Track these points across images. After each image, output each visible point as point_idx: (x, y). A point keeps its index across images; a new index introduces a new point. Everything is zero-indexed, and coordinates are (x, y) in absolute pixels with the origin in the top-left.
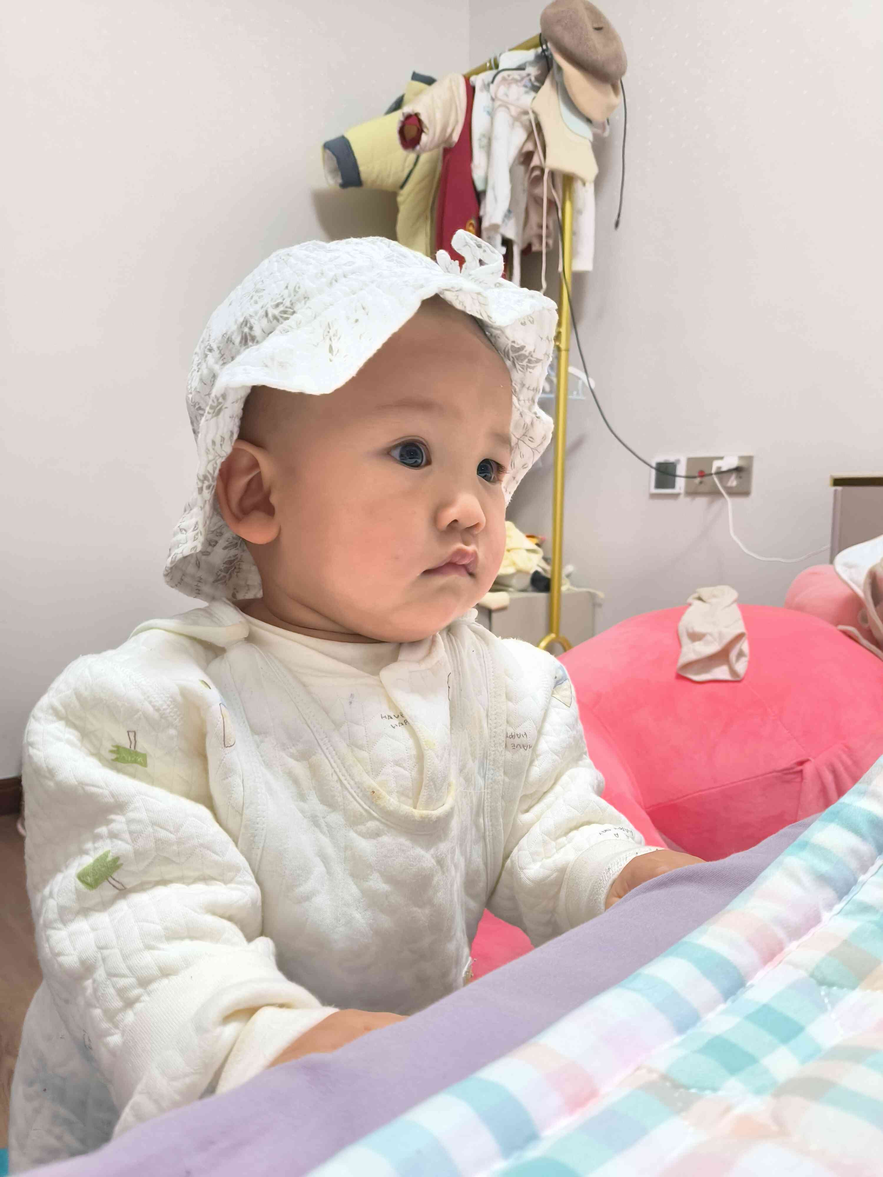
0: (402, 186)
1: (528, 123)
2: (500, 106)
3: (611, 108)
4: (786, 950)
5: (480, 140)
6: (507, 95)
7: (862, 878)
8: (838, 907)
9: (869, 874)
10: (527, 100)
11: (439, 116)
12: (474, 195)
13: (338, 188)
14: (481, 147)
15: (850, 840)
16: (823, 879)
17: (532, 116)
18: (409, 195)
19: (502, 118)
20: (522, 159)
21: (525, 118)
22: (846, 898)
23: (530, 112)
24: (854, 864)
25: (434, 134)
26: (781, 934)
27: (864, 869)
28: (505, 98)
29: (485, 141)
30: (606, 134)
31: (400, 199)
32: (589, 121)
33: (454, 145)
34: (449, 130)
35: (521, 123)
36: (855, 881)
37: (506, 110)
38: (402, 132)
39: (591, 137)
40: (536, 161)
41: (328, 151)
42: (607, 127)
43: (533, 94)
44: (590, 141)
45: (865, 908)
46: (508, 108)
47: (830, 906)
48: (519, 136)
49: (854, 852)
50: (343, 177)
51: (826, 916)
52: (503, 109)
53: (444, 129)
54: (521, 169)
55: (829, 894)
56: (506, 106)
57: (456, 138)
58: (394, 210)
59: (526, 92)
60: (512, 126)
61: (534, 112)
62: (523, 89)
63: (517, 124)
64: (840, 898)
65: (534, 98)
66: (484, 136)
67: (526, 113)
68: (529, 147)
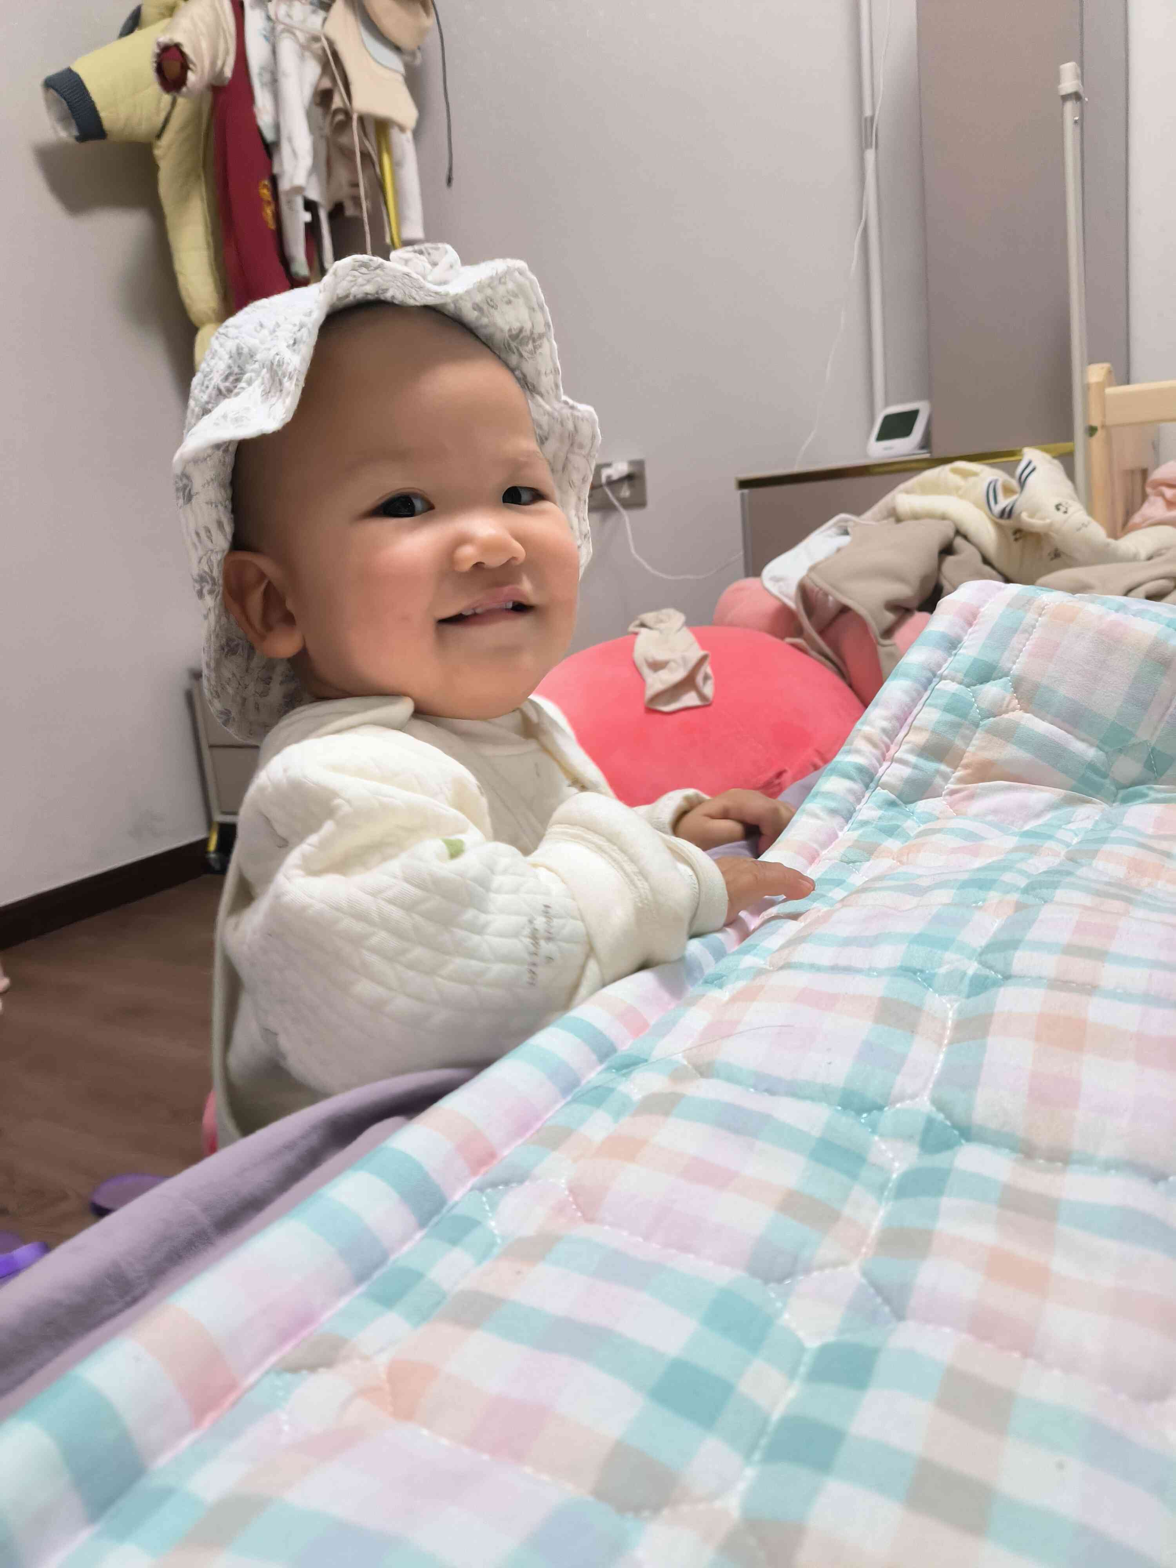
0: (159, 136)
1: (320, 52)
2: (283, 31)
3: (423, 32)
4: (821, 855)
5: (260, 74)
6: (289, 16)
7: (858, 807)
8: (846, 828)
9: (862, 804)
10: (315, 21)
11: (204, 45)
12: (263, 147)
13: (72, 141)
14: (263, 85)
15: (847, 784)
16: (833, 812)
17: (325, 43)
18: (169, 147)
19: (288, 49)
20: (318, 100)
21: (316, 46)
22: (851, 821)
23: (323, 39)
24: (851, 799)
25: (203, 71)
26: (815, 846)
27: (859, 801)
28: (287, 20)
29: (267, 77)
30: (418, 62)
31: (157, 152)
32: (397, 49)
33: (226, 82)
34: (219, 63)
35: (312, 52)
36: (855, 810)
37: (291, 36)
38: (160, 69)
39: (401, 69)
40: (337, 102)
41: (52, 91)
42: (419, 55)
43: (322, 14)
44: (403, 75)
45: (864, 823)
46: (294, 34)
47: (841, 829)
48: (312, 71)
49: (850, 791)
50: (80, 127)
51: (840, 834)
52: (286, 35)
53: (213, 63)
54: (319, 111)
55: (839, 820)
56: (290, 30)
57: (228, 72)
58: (150, 167)
59: (314, 12)
60: (302, 58)
61: (328, 39)
62: (309, 8)
63: (307, 54)
64: (847, 822)
65: (325, 20)
66: (263, 68)
67: (316, 39)
68: (326, 84)
